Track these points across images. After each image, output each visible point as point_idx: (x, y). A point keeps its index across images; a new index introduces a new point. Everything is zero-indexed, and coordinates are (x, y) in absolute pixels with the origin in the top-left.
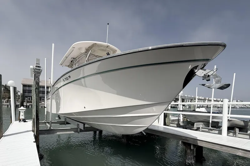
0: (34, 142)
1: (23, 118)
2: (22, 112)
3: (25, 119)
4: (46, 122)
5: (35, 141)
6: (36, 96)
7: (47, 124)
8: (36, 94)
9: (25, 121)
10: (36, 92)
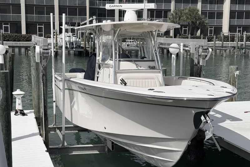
0: (46, 151)
1: (21, 108)
2: (19, 99)
3: (23, 110)
4: (55, 128)
5: (47, 149)
6: (43, 86)
7: (58, 131)
8: (43, 83)
9: (24, 114)
10: (43, 81)
